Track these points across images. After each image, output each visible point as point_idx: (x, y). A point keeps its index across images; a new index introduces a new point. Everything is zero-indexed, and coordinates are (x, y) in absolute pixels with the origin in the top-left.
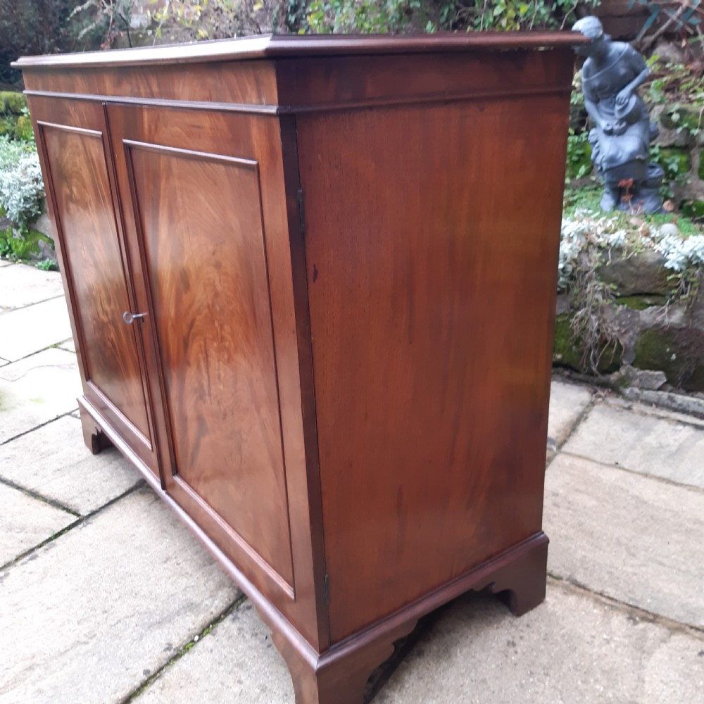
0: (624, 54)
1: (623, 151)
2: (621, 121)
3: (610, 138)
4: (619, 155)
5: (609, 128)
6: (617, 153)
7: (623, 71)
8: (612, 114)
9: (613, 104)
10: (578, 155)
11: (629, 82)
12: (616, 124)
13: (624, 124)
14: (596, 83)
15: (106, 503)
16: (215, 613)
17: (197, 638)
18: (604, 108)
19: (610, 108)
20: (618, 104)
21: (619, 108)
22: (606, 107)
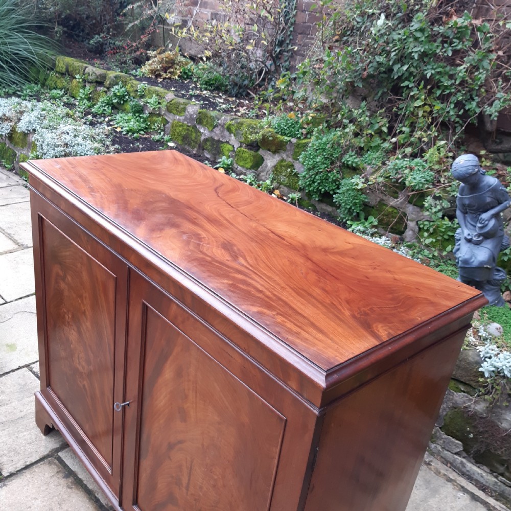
0: (493, 187)
1: (476, 258)
2: (479, 235)
3: (468, 245)
4: (472, 260)
5: (469, 237)
6: (471, 258)
7: (488, 200)
8: (475, 227)
9: (476, 219)
10: (449, 235)
11: (492, 208)
12: (475, 236)
13: (481, 238)
14: (467, 202)
15: (23, 467)
18: (469, 219)
19: (474, 222)
20: (480, 222)
21: (480, 225)
22: (471, 220)
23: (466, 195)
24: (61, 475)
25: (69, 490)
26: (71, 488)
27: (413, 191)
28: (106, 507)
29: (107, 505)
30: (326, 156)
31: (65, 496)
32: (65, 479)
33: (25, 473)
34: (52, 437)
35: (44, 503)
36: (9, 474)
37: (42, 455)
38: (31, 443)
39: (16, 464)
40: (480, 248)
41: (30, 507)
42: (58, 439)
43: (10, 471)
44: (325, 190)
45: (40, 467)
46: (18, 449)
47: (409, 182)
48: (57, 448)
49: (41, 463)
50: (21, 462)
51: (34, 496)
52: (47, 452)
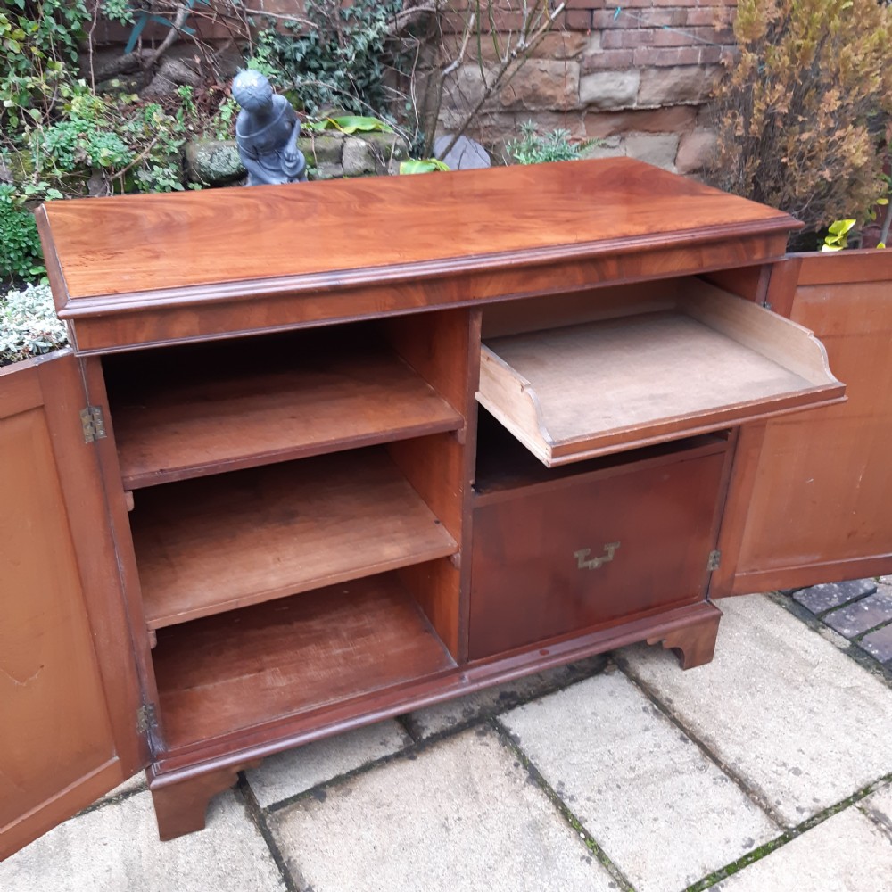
2: (292, 178)
8: (280, 172)
9: (276, 160)
11: (290, 135)
15: (274, 861)
16: (554, 811)
17: (582, 835)
18: (267, 166)
20: (289, 161)
21: (291, 165)
22: (269, 164)
23: (256, 131)
24: (315, 805)
25: (354, 793)
26: (351, 791)
27: (120, 168)
28: (402, 749)
29: (400, 746)
31: (366, 798)
32: (327, 800)
33: (290, 858)
34: (212, 817)
35: (373, 826)
36: (284, 885)
37: (254, 833)
38: (215, 851)
39: (261, 874)
41: (375, 847)
42: (223, 807)
43: (276, 883)
45: (285, 836)
46: (220, 873)
47: (105, 159)
48: (247, 809)
49: (274, 834)
50: (260, 866)
51: (353, 842)
52: (251, 824)
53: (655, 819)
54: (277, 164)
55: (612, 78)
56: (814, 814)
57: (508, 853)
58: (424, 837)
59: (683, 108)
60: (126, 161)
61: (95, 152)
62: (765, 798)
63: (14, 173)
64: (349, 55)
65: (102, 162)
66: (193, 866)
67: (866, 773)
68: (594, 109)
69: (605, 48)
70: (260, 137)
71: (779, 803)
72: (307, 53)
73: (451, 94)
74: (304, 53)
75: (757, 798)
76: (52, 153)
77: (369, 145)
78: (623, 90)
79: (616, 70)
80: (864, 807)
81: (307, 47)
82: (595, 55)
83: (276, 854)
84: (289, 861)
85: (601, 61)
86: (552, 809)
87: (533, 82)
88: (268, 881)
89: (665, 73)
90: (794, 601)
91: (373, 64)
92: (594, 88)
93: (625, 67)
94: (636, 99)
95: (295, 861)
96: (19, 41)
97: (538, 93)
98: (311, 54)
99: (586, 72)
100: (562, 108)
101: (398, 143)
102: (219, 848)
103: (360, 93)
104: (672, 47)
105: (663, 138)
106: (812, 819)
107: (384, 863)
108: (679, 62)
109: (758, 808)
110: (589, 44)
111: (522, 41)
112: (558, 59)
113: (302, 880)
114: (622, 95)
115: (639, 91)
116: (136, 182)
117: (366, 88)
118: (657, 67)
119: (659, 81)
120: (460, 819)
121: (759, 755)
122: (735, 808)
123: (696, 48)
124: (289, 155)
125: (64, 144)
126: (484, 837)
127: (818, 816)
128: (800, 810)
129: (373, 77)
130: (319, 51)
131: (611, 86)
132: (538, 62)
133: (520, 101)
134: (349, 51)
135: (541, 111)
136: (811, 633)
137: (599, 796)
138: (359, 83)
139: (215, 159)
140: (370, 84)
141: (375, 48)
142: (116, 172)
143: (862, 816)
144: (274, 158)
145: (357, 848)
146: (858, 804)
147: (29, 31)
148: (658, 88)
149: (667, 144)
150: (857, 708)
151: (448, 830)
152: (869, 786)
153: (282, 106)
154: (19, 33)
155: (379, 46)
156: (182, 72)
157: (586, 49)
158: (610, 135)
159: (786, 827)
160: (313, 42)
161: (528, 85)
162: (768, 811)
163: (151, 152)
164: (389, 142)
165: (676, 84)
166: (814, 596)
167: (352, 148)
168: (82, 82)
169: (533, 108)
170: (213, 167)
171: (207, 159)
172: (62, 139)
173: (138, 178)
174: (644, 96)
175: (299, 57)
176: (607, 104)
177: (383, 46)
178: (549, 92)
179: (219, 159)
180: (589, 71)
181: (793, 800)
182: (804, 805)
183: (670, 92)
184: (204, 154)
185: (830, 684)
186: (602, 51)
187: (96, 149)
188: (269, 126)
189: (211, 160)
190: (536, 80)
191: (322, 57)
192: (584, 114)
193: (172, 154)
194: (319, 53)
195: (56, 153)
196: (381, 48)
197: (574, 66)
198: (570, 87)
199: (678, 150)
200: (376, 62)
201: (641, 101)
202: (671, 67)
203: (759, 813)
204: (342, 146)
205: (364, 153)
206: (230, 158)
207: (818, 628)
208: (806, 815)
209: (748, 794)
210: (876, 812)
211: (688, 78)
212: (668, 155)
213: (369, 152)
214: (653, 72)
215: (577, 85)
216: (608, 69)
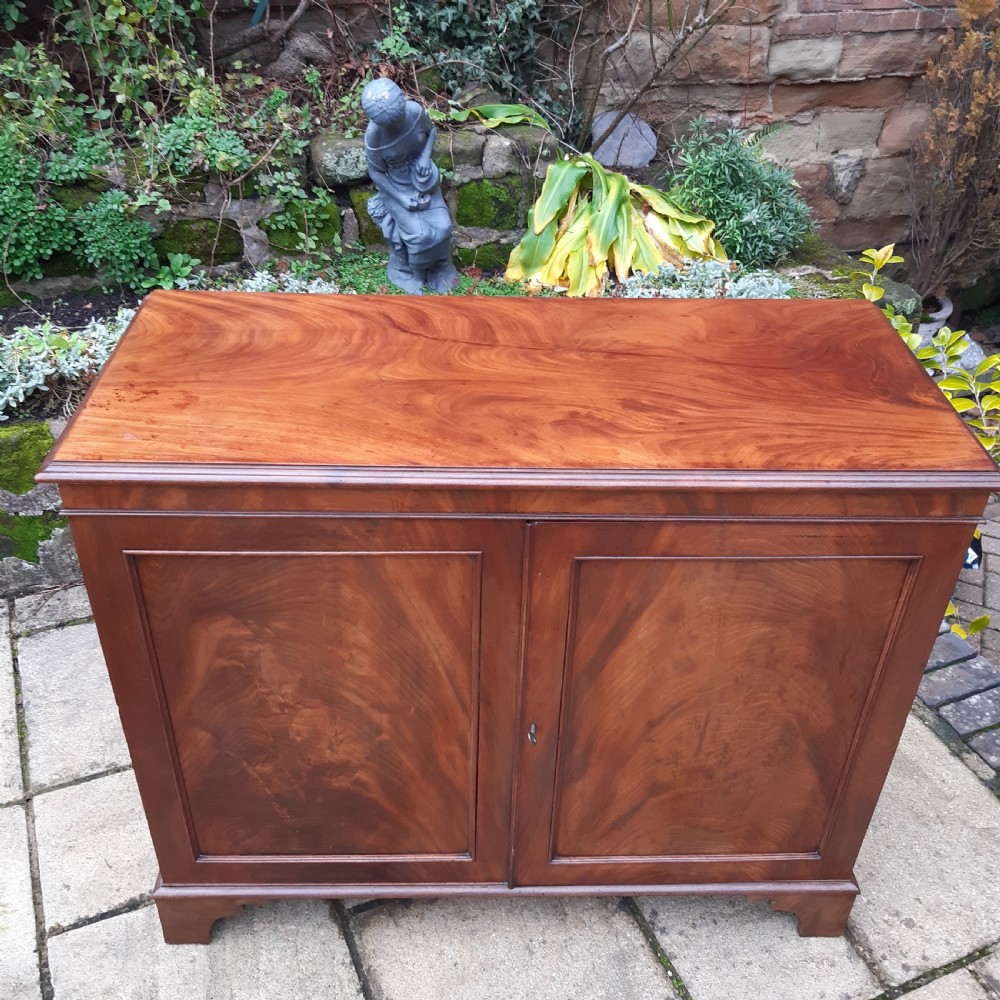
0: (419, 117)
1: (436, 229)
2: (423, 194)
3: (416, 215)
4: (434, 234)
5: (415, 204)
6: (431, 232)
7: (418, 136)
8: (410, 184)
11: (423, 146)
12: (420, 198)
13: (427, 198)
15: (354, 968)
16: (644, 943)
17: (670, 973)
18: (397, 179)
19: (404, 179)
20: (420, 175)
21: (423, 180)
22: (399, 177)
23: (386, 144)
27: (239, 174)
30: (18, 183)
33: (370, 967)
36: (362, 995)
37: (337, 935)
38: (297, 951)
39: (341, 981)
40: (433, 211)
41: (455, 964)
43: (354, 992)
44: (53, 250)
45: (367, 941)
46: (300, 975)
47: (223, 163)
48: (331, 909)
49: (356, 938)
50: (340, 972)
51: (434, 956)
52: (334, 925)
53: (749, 963)
54: (408, 178)
55: (808, 47)
56: (921, 973)
57: (590, 985)
58: (506, 958)
59: (893, 80)
60: (245, 167)
61: (213, 156)
62: (870, 951)
63: (127, 177)
64: (501, 26)
65: (220, 167)
66: (275, 966)
67: (985, 931)
68: (785, 81)
69: (803, 12)
70: (390, 149)
71: (884, 958)
72: (453, 21)
73: (615, 68)
74: (450, 21)
75: (861, 949)
76: (167, 156)
77: (514, 143)
78: (822, 60)
79: (815, 37)
80: (977, 970)
81: (454, 15)
82: (791, 20)
83: (357, 962)
84: (368, 970)
85: (798, 27)
86: (642, 941)
87: (713, 52)
88: (347, 990)
89: (874, 40)
90: (940, 716)
91: (527, 33)
92: (786, 58)
93: (825, 34)
94: (836, 70)
95: (375, 970)
96: (133, 25)
97: (718, 64)
98: (458, 21)
99: (777, 39)
100: (746, 82)
101: (547, 141)
102: (302, 948)
103: (511, 65)
104: (884, 9)
105: (864, 115)
106: (918, 978)
107: (463, 983)
108: (891, 28)
109: (861, 961)
110: (784, 7)
111: (700, 16)
112: (745, 24)
113: (380, 991)
114: (819, 66)
115: (840, 62)
116: (256, 187)
117: (519, 60)
118: (864, 33)
119: (866, 50)
120: (544, 942)
121: (871, 900)
122: (837, 959)
123: (913, 10)
124: (421, 169)
125: (180, 147)
126: (567, 964)
127: (924, 976)
128: (906, 968)
129: (527, 48)
130: (467, 19)
131: (806, 56)
132: (722, 29)
133: (697, 73)
134: (501, 23)
135: (722, 85)
136: (953, 760)
137: (692, 931)
138: (511, 55)
139: (342, 162)
140: (523, 56)
141: (531, 17)
142: (234, 178)
143: (973, 981)
144: (405, 171)
145: (438, 963)
146: (971, 967)
147: (145, 13)
148: (864, 58)
149: (869, 121)
150: (989, 854)
151: (531, 953)
152: (987, 947)
153: (416, 116)
154: (135, 17)
155: (536, 13)
156: (312, 48)
157: (780, 13)
158: (802, 111)
159: (888, 986)
160: (461, 9)
161: (708, 55)
162: (871, 965)
163: (275, 153)
164: (537, 140)
165: (886, 53)
166: (964, 712)
167: (494, 148)
168: (201, 72)
169: (711, 81)
170: (340, 171)
171: (333, 161)
172: (179, 141)
173: (258, 182)
174: (846, 67)
175: (444, 26)
176: (801, 76)
177: (540, 13)
178: (733, 63)
179: (346, 162)
180: (783, 37)
181: (900, 956)
182: (910, 963)
183: (878, 62)
184: (330, 157)
185: (964, 822)
186: (799, 15)
187: (214, 152)
188: (401, 138)
189: (337, 163)
190: (718, 48)
191: (470, 25)
192: (772, 87)
193: (296, 155)
194: (467, 22)
195: (171, 157)
196: (538, 16)
197: (765, 32)
198: (756, 57)
199: (882, 129)
200: (531, 31)
201: (842, 73)
202: (882, 33)
203: (862, 965)
204: (484, 145)
205: (507, 153)
206: (358, 161)
207: (961, 752)
208: (913, 974)
209: (853, 944)
210: (989, 977)
211: (901, 46)
212: (870, 135)
213: (513, 153)
214: (860, 38)
215: (766, 54)
216: (804, 36)
